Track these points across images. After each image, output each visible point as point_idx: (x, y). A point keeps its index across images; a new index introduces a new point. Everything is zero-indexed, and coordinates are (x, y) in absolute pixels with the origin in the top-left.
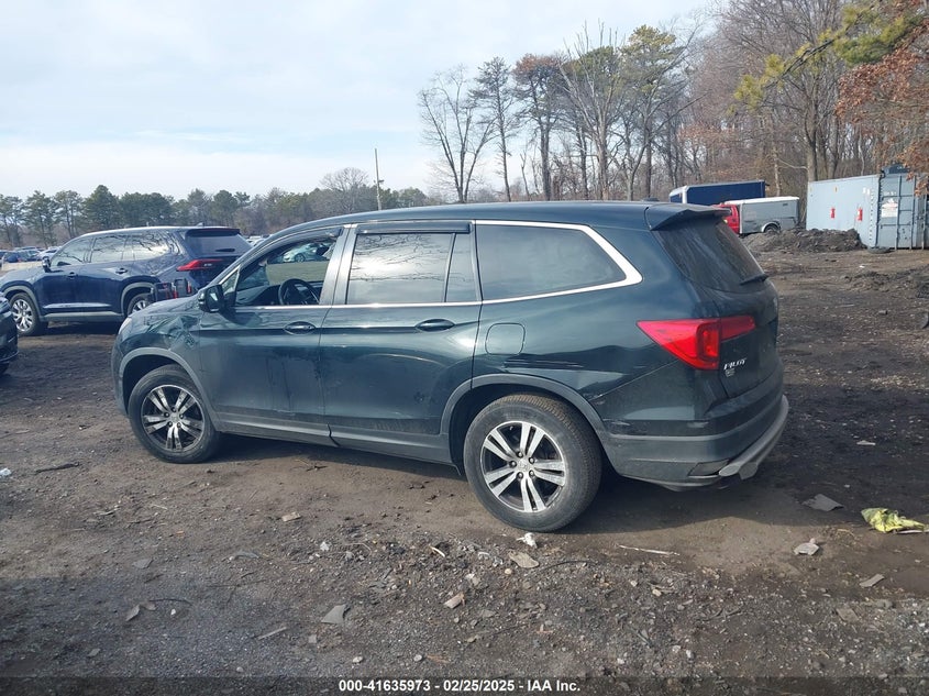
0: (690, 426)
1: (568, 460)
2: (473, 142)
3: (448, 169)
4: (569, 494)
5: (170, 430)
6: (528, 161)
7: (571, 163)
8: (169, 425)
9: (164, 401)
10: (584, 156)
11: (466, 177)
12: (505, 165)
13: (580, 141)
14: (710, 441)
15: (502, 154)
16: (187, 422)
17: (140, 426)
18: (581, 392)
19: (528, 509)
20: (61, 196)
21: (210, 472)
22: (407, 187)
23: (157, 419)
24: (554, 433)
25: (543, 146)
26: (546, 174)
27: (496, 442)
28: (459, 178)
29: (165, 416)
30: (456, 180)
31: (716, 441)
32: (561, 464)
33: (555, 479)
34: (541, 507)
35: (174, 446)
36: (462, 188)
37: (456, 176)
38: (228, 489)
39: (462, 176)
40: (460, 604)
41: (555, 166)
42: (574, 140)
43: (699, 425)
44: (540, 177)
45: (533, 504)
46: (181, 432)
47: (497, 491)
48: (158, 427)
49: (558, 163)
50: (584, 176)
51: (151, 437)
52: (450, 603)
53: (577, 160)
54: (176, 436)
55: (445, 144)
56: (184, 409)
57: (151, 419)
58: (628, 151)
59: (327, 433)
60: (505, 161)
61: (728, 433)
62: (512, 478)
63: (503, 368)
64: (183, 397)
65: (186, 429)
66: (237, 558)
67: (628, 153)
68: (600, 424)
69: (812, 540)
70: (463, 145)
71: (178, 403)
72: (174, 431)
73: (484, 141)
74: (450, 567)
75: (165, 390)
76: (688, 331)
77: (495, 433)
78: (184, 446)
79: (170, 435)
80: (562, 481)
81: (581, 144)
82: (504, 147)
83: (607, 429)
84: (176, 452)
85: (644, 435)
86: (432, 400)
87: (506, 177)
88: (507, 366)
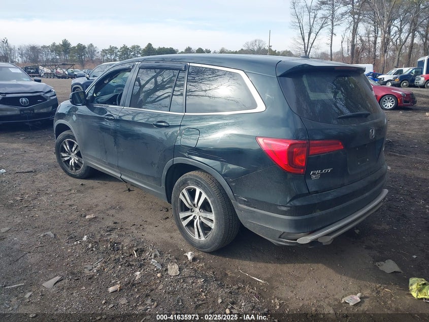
0: (279, 208)
1: (215, 214)
2: (316, 28)
3: (301, 41)
4: (214, 234)
5: (71, 161)
6: (346, 39)
7: (369, 41)
8: (71, 159)
9: (68, 146)
10: (376, 38)
11: (310, 45)
12: (332, 40)
13: (375, 29)
14: (291, 220)
15: (331, 34)
16: (77, 159)
17: (60, 157)
18: (224, 176)
19: (197, 237)
20: (134, 47)
21: (82, 184)
22: (285, 50)
23: (65, 155)
24: (210, 198)
25: (353, 31)
26: (353, 46)
27: (184, 196)
28: (306, 46)
29: (69, 154)
30: (305, 47)
31: (295, 220)
32: (212, 216)
33: (209, 224)
34: (203, 238)
35: (72, 169)
36: (307, 51)
37: (305, 45)
38: (82, 195)
39: (308, 45)
40: (116, 291)
41: (359, 42)
42: (372, 28)
43: (285, 209)
44: (350, 48)
45: (199, 236)
46: (75, 163)
47: (185, 223)
48: (66, 159)
49: (362, 40)
50: (375, 48)
51: (64, 163)
52: (111, 289)
53: (372, 39)
54: (73, 165)
55: (301, 28)
56: (76, 152)
57: (64, 155)
58: (400, 36)
59: (119, 175)
60: (332, 38)
61: (306, 217)
62: (191, 218)
63: (186, 155)
64: (75, 146)
65: (76, 162)
66: (44, 236)
67: (400, 37)
68: (233, 197)
69: (359, 294)
70: (311, 29)
71: (73, 149)
72: (72, 162)
73: (322, 27)
74: (133, 265)
75: (69, 141)
76: (284, 146)
77: (184, 191)
78: (76, 170)
79: (70, 164)
80: (212, 226)
81: (376, 31)
82: (333, 31)
83: (236, 200)
84: (73, 172)
85: (255, 208)
86: (158, 167)
87: (331, 47)
88: (189, 154)
